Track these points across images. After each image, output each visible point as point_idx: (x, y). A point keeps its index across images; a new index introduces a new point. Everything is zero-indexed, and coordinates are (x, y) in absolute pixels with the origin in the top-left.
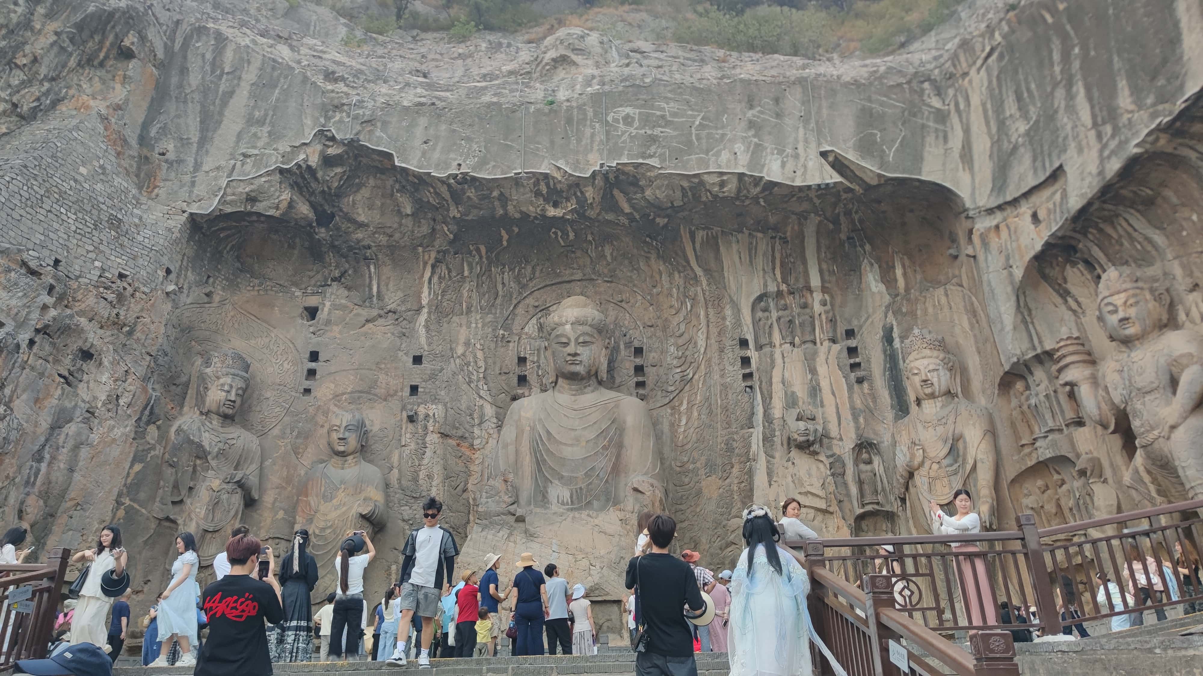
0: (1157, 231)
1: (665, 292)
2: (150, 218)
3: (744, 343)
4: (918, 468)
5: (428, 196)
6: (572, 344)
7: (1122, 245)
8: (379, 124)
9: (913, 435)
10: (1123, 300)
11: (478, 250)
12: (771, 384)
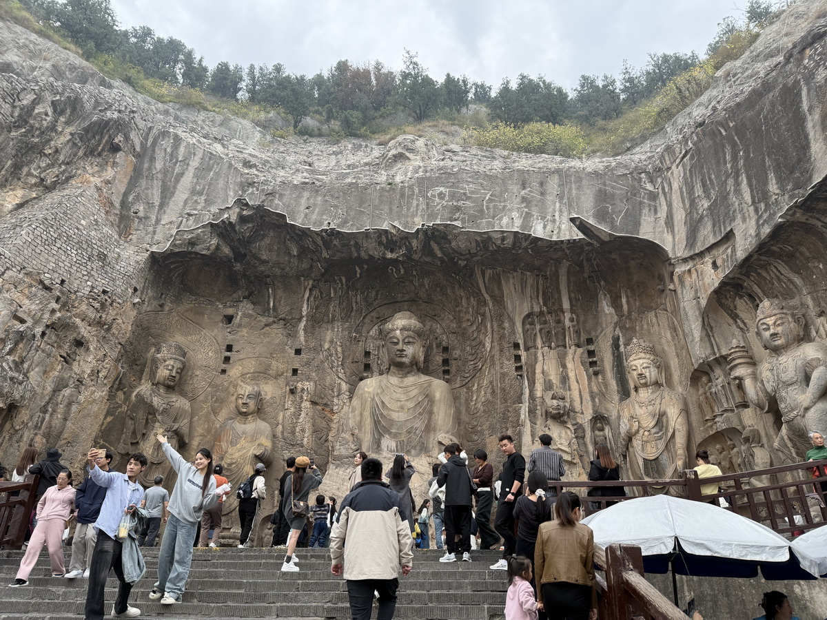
0: (797, 275)
1: (465, 310)
2: (124, 254)
3: (516, 346)
4: (635, 435)
5: (308, 243)
6: (401, 343)
7: (773, 284)
8: (277, 196)
9: (632, 411)
10: (773, 322)
11: (341, 280)
12: (535, 373)
